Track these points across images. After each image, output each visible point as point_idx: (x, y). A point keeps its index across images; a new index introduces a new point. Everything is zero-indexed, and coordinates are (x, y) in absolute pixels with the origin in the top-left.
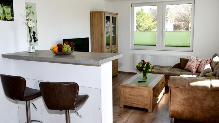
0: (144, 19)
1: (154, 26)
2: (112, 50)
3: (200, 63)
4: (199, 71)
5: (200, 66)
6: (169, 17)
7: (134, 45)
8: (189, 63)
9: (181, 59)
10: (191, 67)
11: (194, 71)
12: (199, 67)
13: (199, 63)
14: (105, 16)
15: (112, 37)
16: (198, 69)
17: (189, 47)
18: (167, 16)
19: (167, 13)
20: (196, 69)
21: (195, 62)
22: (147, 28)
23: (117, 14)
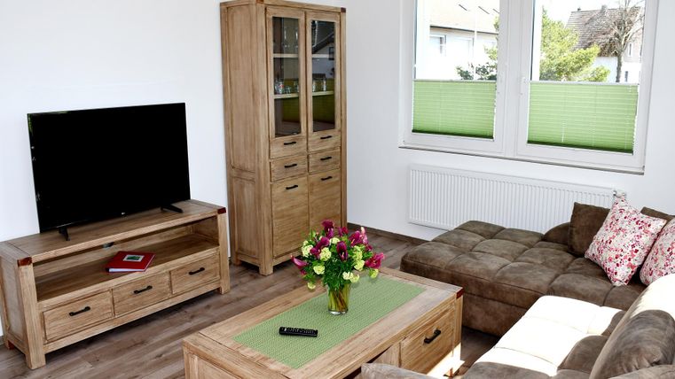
0: (547, 40)
1: (576, 63)
2: (311, 150)
3: (655, 240)
4: (643, 279)
5: (650, 255)
6: (634, 36)
7: (414, 131)
8: (603, 234)
9: (577, 208)
10: (606, 255)
11: (618, 277)
12: (646, 258)
13: (646, 240)
14: (270, 17)
15: (310, 100)
16: (640, 267)
17: (630, 151)
18: (631, 32)
19: (630, 22)
20: (632, 266)
21: (630, 236)
22: (554, 69)
23: (344, 10)
